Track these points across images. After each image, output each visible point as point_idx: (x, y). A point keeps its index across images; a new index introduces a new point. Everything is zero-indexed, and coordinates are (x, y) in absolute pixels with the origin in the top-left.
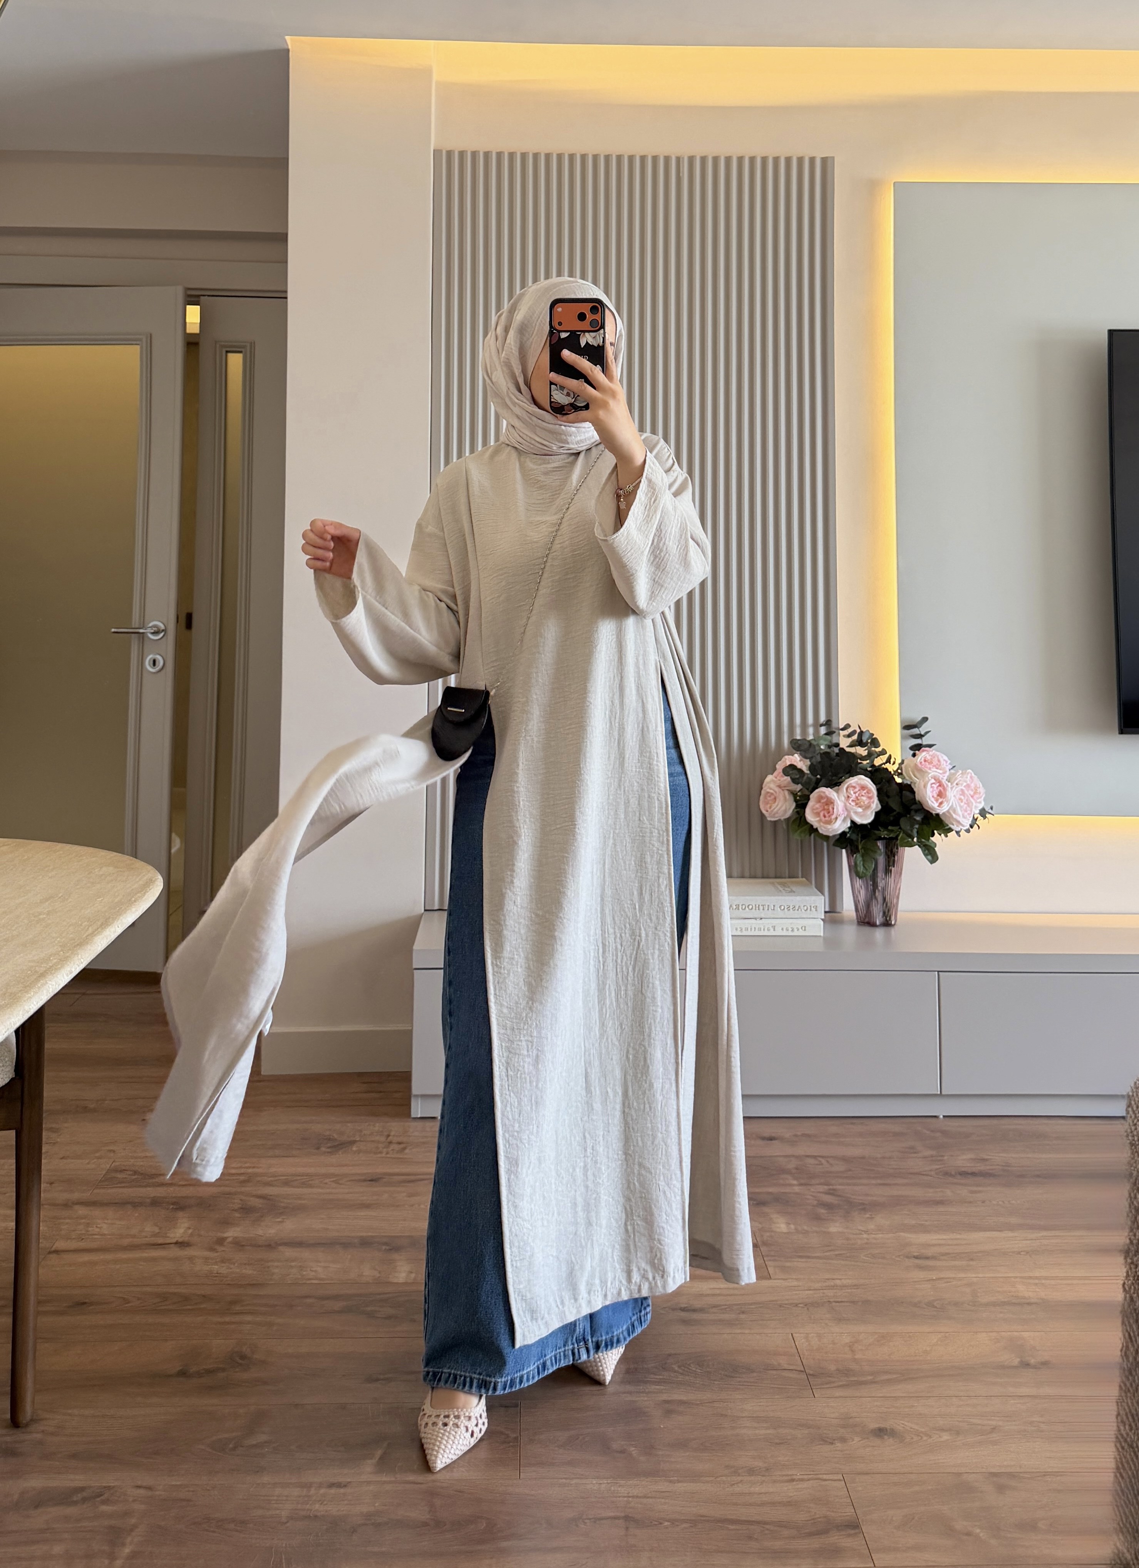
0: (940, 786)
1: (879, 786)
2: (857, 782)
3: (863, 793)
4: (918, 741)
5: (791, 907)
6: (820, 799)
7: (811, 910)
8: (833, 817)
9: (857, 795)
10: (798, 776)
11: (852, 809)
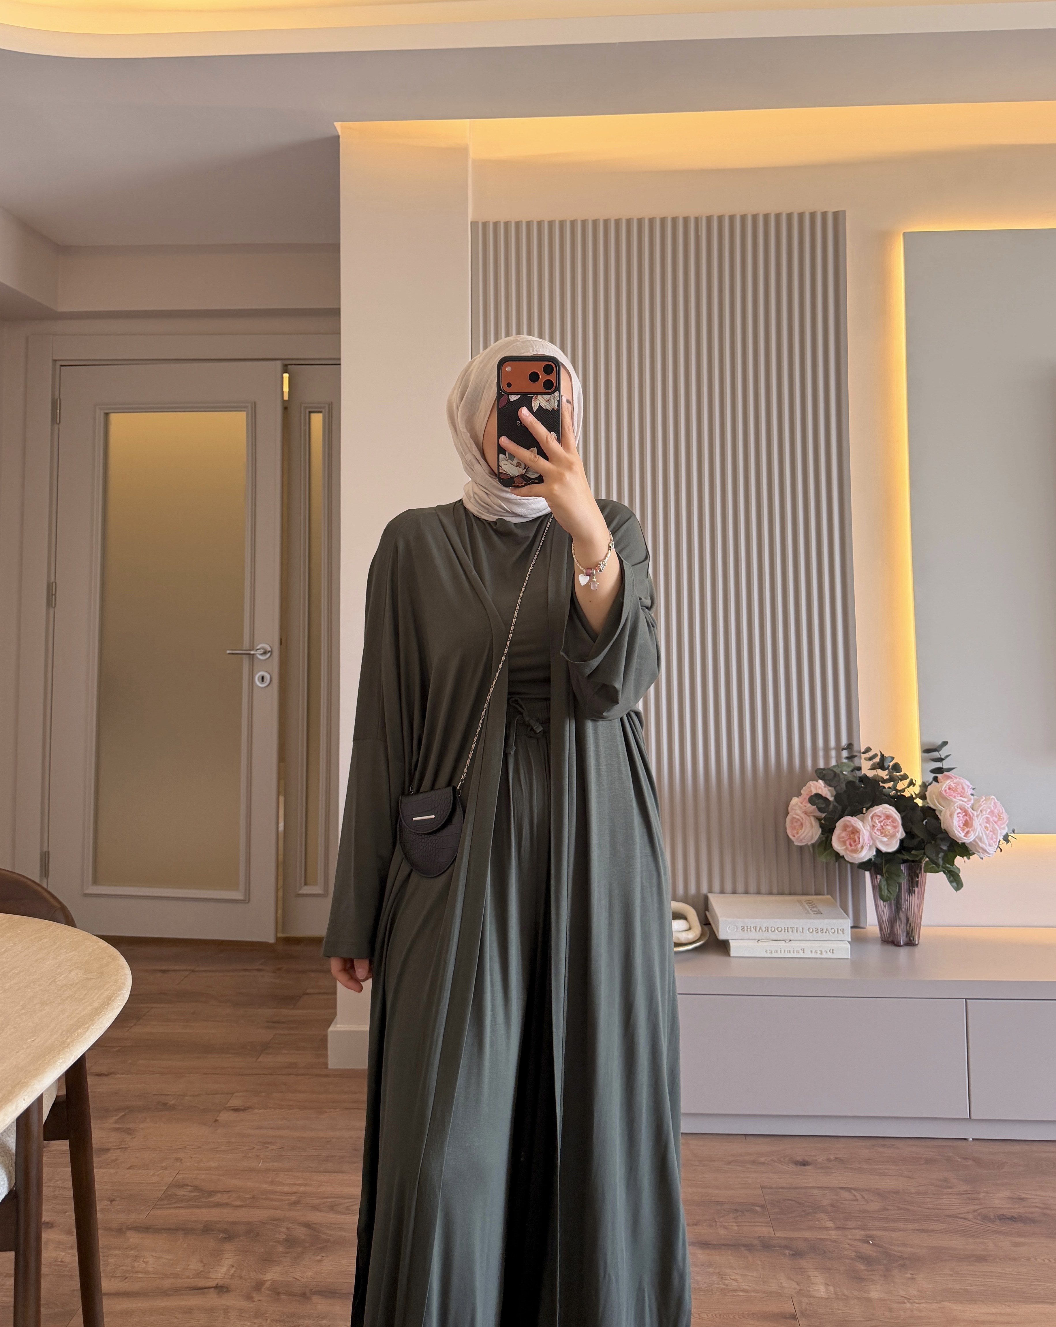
0: (966, 815)
1: (904, 814)
2: (880, 810)
3: (888, 822)
4: (938, 765)
5: (819, 930)
6: (845, 827)
7: (838, 933)
8: (859, 846)
9: (882, 824)
10: (823, 806)
11: (877, 838)
